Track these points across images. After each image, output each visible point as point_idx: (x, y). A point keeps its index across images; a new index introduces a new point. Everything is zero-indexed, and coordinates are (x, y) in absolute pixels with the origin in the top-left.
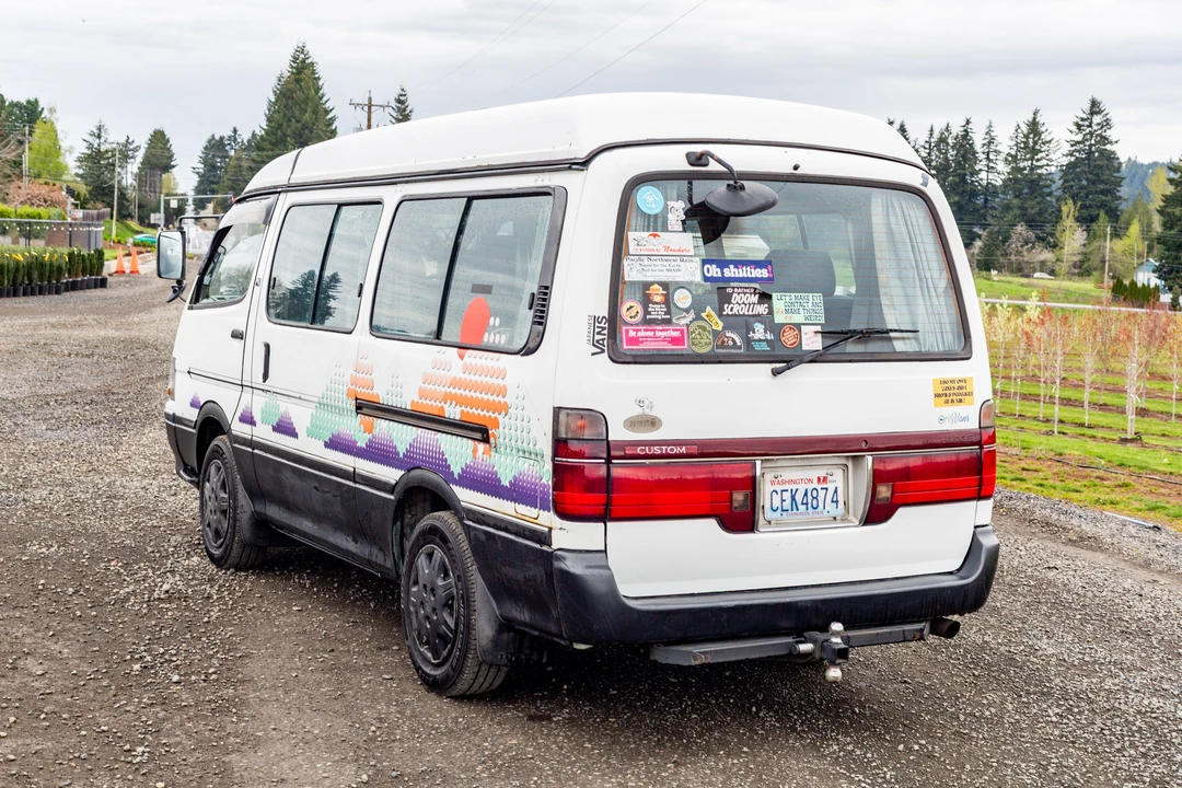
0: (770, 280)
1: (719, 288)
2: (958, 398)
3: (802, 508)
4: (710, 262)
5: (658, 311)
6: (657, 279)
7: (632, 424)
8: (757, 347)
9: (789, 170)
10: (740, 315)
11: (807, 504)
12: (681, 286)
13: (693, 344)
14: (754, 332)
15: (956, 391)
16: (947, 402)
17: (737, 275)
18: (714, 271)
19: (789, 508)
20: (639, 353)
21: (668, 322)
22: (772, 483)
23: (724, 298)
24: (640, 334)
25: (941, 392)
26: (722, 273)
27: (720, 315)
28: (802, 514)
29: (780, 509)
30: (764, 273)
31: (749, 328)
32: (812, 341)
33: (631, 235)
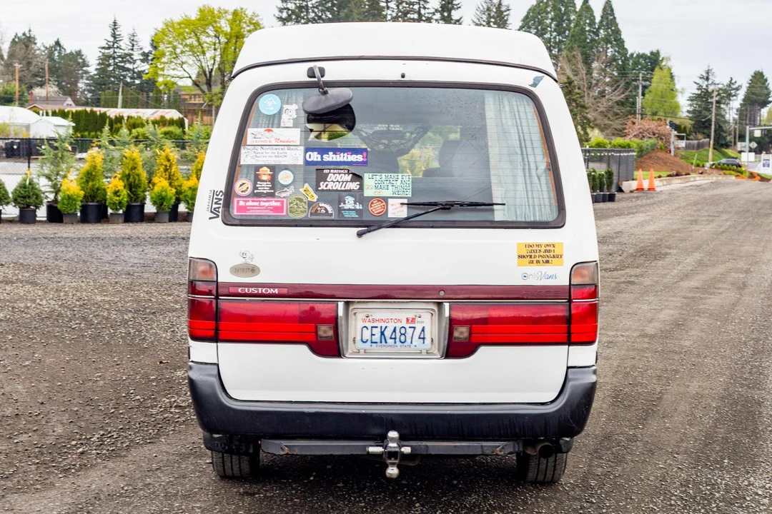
0: (364, 163)
1: (317, 170)
2: (544, 259)
3: (391, 342)
4: (313, 150)
5: (264, 187)
6: (267, 163)
7: (236, 270)
8: (347, 215)
9: (397, 78)
10: (333, 190)
11: (395, 338)
12: (286, 168)
13: (291, 212)
14: (345, 203)
15: (542, 254)
16: (532, 262)
17: (334, 160)
18: (315, 157)
19: (378, 340)
20: (245, 218)
21: (272, 195)
22: (364, 321)
23: (321, 177)
24: (248, 204)
25: (525, 254)
26: (322, 158)
27: (317, 190)
28: (391, 346)
29: (369, 342)
30: (360, 158)
31: (341, 200)
32: (397, 211)
33: (250, 131)
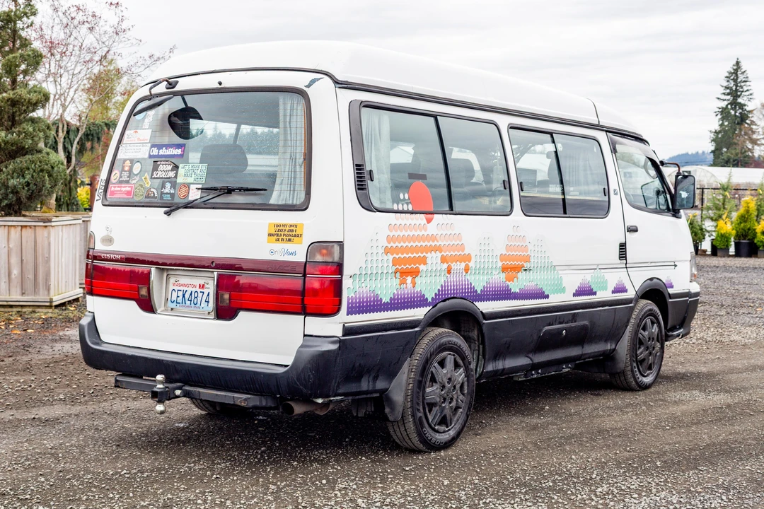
0: (181, 156)
1: (154, 162)
2: (288, 238)
3: (188, 303)
4: (155, 146)
5: (125, 176)
6: (130, 157)
7: (103, 240)
8: (165, 198)
10: (160, 178)
11: (191, 301)
12: (139, 161)
13: (136, 195)
15: (286, 233)
16: (278, 240)
17: (165, 154)
18: (155, 151)
19: (181, 302)
20: (112, 200)
21: (127, 182)
22: (174, 285)
23: (155, 167)
24: (115, 189)
25: (274, 232)
26: (159, 152)
27: (151, 178)
28: (188, 307)
29: (175, 302)
30: (180, 152)
31: (163, 186)
32: (195, 195)
33: (127, 132)
